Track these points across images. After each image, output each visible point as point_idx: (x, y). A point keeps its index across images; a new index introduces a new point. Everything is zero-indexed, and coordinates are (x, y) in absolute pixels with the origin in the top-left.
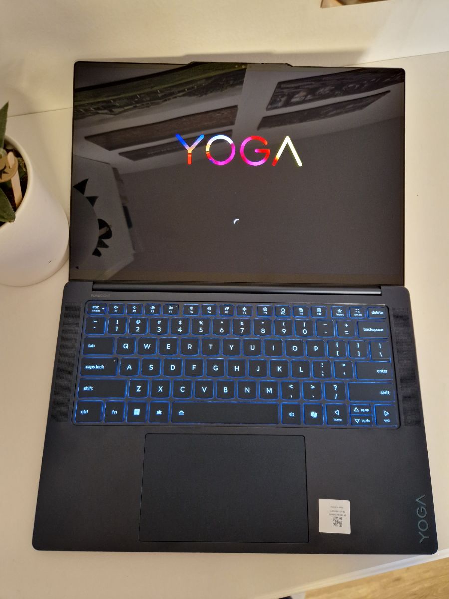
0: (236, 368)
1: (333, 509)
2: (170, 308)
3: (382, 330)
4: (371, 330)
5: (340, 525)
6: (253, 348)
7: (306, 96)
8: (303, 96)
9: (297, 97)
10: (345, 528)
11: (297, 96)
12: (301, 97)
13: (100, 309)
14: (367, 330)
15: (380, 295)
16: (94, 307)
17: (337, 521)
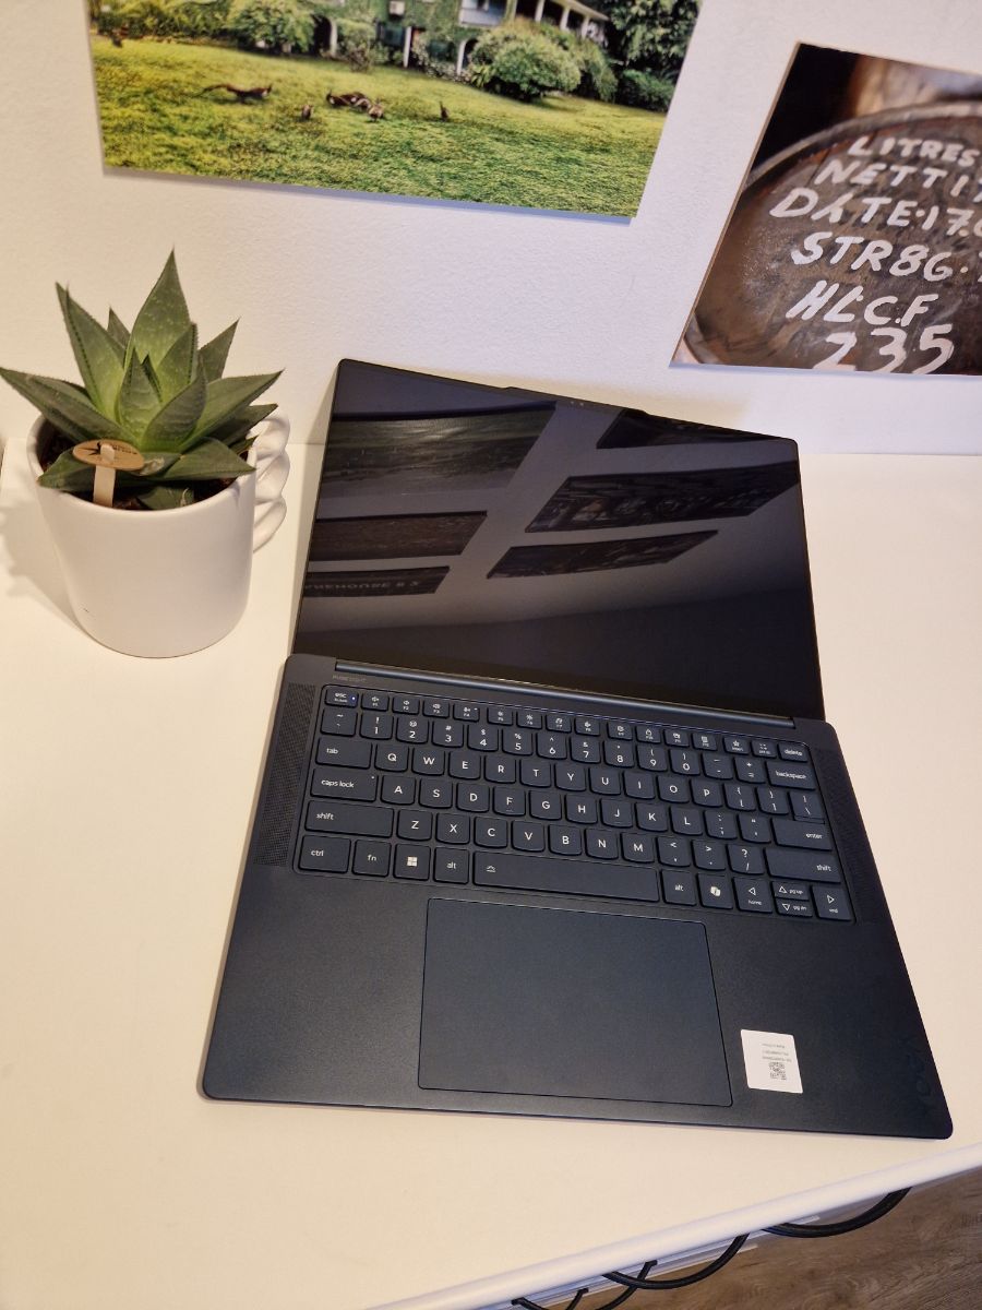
0: (580, 809)
1: (771, 1049)
2: (466, 710)
3: (804, 777)
5: (784, 1078)
6: (605, 781)
7: (598, 513)
8: (595, 512)
9: (585, 512)
10: (793, 1084)
11: (585, 509)
12: (590, 512)
13: (347, 698)
14: (782, 775)
15: (794, 728)
16: (337, 695)
17: (777, 1069)
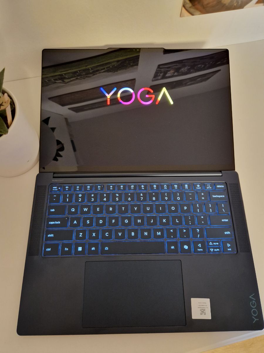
0: (138, 221)
1: (200, 304)
2: (99, 187)
3: (224, 196)
4: (217, 196)
5: (205, 314)
6: (148, 209)
7: (174, 73)
10: (208, 316)
11: (169, 73)
12: (171, 73)
13: (58, 188)
14: (215, 196)
15: (222, 176)
16: (54, 188)
17: (203, 312)
